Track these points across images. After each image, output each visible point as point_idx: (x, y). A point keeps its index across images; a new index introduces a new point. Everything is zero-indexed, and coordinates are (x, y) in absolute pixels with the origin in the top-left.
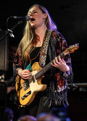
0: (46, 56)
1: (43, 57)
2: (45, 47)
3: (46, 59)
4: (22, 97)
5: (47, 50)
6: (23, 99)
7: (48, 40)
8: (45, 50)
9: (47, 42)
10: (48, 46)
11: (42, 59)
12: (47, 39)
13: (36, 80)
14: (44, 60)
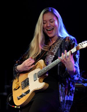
0: (54, 56)
1: (51, 56)
2: (55, 48)
3: (53, 59)
5: (56, 51)
8: (54, 50)
9: (58, 44)
10: (58, 47)
11: (49, 58)
12: (59, 42)
13: (38, 77)
14: (51, 59)
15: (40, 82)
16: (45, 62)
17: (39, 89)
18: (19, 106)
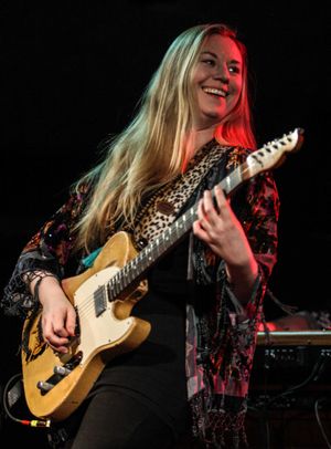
0: (172, 219)
1: (162, 218)
2: (181, 186)
4: (39, 384)
5: (185, 199)
6: (44, 392)
7: (204, 166)
8: (178, 196)
9: (197, 174)
10: (196, 185)
11: (152, 224)
12: (202, 164)
13: (110, 301)
14: (158, 228)
15: (118, 317)
16: (132, 239)
17: (113, 345)
18: (45, 418)
